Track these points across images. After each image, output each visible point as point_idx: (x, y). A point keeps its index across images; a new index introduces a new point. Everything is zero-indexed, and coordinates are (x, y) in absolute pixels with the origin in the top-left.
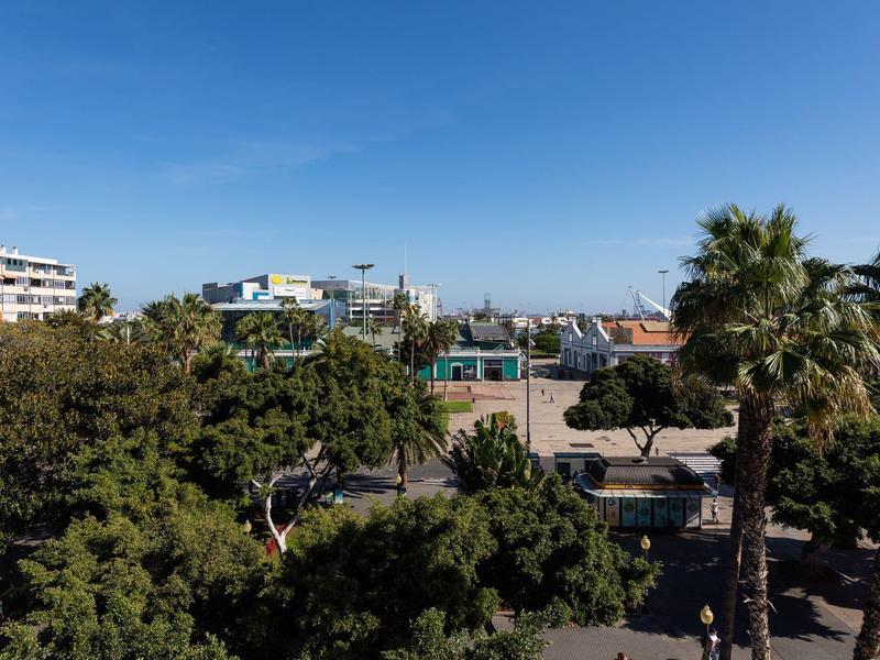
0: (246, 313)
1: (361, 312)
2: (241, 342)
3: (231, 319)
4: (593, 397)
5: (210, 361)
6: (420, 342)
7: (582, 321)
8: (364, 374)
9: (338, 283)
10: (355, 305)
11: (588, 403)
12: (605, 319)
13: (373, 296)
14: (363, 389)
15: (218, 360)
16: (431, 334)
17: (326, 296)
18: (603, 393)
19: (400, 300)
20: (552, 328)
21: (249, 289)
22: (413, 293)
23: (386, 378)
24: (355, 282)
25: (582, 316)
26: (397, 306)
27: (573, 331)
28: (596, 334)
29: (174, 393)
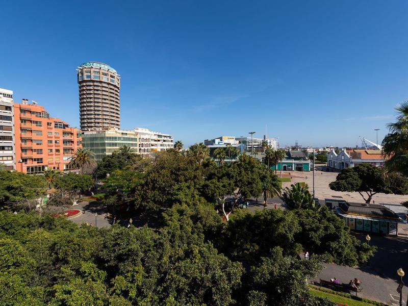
0: (216, 148)
1: (251, 148)
2: (215, 157)
3: (212, 150)
4: (342, 179)
5: (207, 162)
6: (271, 157)
7: (337, 150)
8: (253, 167)
9: (244, 138)
10: (249, 145)
11: (340, 181)
12: (348, 149)
13: (255, 142)
14: (252, 172)
15: (209, 162)
16: (275, 154)
17: (240, 143)
18: (347, 177)
19: (264, 143)
20: (323, 153)
21: (217, 141)
22: (268, 141)
23: (260, 169)
24: (249, 138)
25: (337, 148)
26: (263, 145)
27: (333, 154)
28: (344, 155)
29: (198, 171)
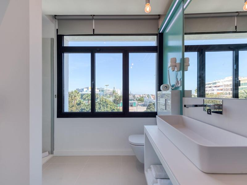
0: (85, 94)
1: (106, 94)
2: (85, 99)
3: (82, 95)
4: (149, 109)
5: (79, 102)
6: (117, 99)
7: (148, 96)
8: (107, 104)
9: (102, 89)
10: (105, 93)
11: (148, 110)
12: (152, 95)
13: (109, 91)
14: (107, 107)
15: (80, 102)
16: (120, 98)
17: (100, 91)
18: (151, 108)
19: (114, 92)
20: (142, 97)
21: (85, 90)
22: (116, 91)
23: (111, 105)
24: (105, 88)
25: (148, 95)
26: (113, 93)
27: (146, 98)
28: (150, 98)
29: (73, 108)
